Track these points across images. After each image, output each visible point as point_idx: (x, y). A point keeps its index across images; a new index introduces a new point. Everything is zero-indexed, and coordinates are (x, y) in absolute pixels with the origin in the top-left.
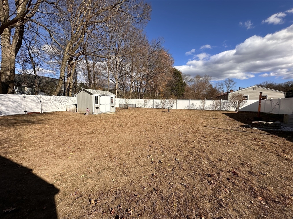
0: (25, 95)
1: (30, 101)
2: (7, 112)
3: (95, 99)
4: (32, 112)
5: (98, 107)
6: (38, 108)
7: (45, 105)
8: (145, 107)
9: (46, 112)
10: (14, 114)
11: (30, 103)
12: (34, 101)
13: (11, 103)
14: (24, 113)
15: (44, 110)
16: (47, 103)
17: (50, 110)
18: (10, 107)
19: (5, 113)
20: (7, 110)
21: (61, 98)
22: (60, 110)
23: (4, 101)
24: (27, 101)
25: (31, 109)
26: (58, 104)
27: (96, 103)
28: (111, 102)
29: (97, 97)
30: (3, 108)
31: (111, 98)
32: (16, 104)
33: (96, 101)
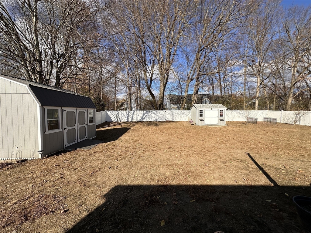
0: (166, 111)
1: (168, 114)
2: (158, 119)
3: (199, 113)
4: (168, 120)
5: (202, 119)
6: (171, 118)
7: (175, 116)
8: (297, 123)
9: (175, 121)
10: (161, 121)
11: (168, 115)
12: (170, 114)
13: (160, 115)
14: (165, 121)
15: (174, 119)
16: (176, 115)
17: (178, 120)
18: (160, 117)
19: (158, 120)
20: (159, 119)
21: (185, 112)
22: (184, 120)
23: (158, 114)
24: (166, 114)
25: (168, 119)
26: (182, 116)
27: (200, 116)
28: (219, 115)
29: (202, 111)
30: (157, 117)
31: (219, 112)
32: (162, 116)
33: (200, 114)
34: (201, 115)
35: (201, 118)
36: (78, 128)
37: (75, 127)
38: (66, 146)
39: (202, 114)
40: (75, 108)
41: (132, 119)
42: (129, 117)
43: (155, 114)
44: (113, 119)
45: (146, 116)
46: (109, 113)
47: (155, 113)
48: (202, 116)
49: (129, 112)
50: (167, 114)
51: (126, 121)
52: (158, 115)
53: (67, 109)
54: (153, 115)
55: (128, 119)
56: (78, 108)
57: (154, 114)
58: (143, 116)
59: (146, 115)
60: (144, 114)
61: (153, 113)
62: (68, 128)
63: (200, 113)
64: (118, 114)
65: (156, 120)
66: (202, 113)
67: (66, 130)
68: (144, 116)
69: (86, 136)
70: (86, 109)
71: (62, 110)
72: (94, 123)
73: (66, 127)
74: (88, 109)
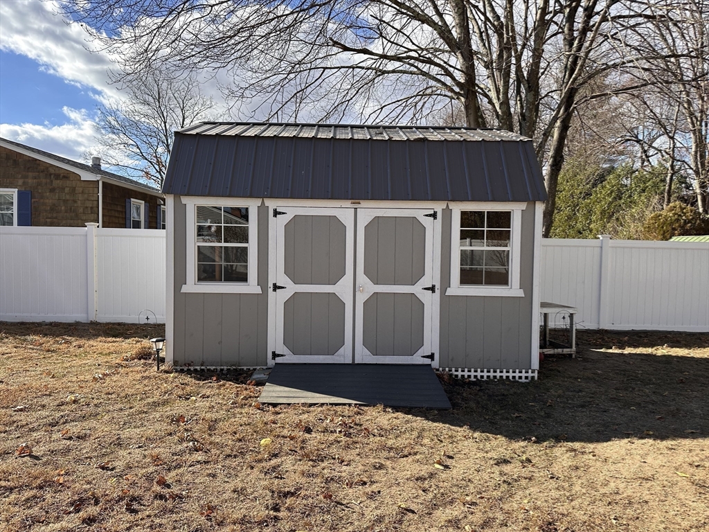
36: (362, 298)
37: (342, 289)
38: (279, 360)
40: (348, 203)
53: (294, 208)
56: (364, 204)
62: (291, 288)
67: (283, 296)
69: (426, 350)
70: (439, 207)
71: (263, 210)
72: (513, 289)
73: (283, 280)
74: (457, 209)
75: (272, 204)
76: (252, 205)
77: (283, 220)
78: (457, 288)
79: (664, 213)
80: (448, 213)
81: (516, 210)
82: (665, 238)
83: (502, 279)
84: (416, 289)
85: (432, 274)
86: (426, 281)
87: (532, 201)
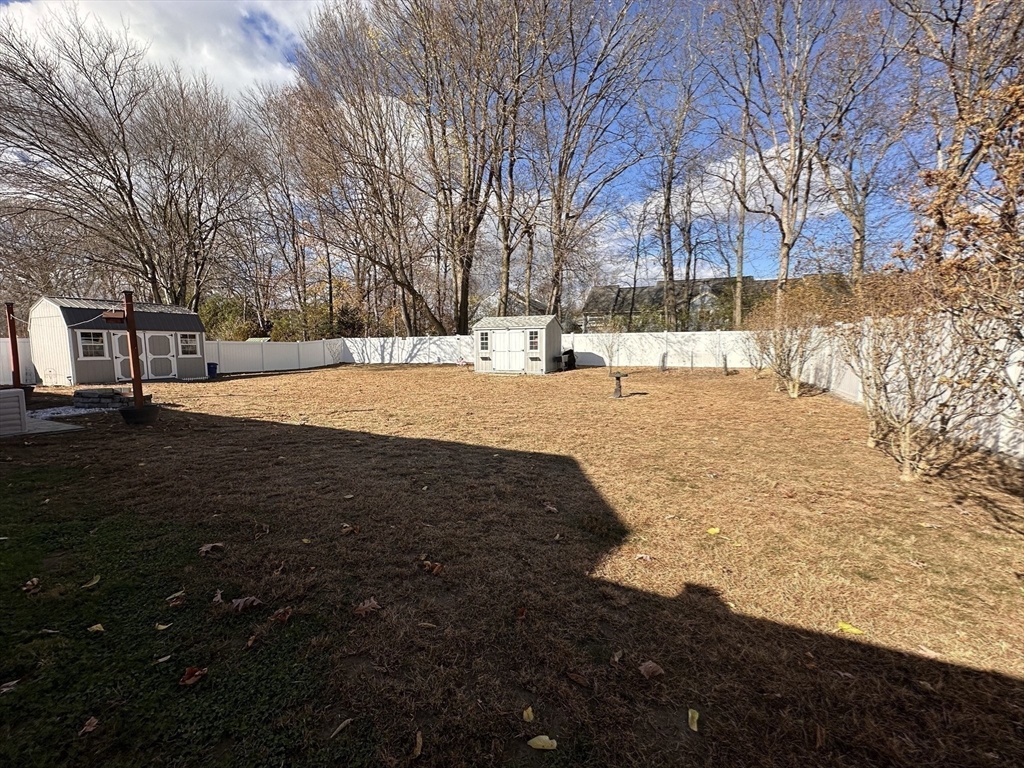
0: (459, 336)
3: (480, 339)
4: (466, 361)
5: (487, 356)
6: (472, 356)
10: (449, 362)
11: (464, 348)
12: (469, 344)
13: (448, 347)
18: (447, 354)
19: (443, 361)
20: (445, 357)
23: (444, 345)
24: (461, 345)
25: (465, 357)
27: (482, 348)
28: (528, 345)
29: (486, 334)
30: (443, 354)
31: (528, 336)
32: (452, 349)
33: (482, 344)
34: (484, 346)
35: (485, 353)
36: (149, 360)
37: (142, 358)
38: (120, 380)
39: (487, 344)
40: (141, 331)
41: (391, 356)
42: (385, 353)
43: (438, 346)
44: (356, 358)
45: (419, 350)
46: (349, 342)
47: (438, 343)
48: (487, 349)
49: (385, 341)
50: (464, 344)
51: (380, 362)
52: (444, 347)
54: (433, 348)
55: (383, 358)
56: (148, 331)
57: (435, 346)
58: (413, 350)
59: (418, 347)
60: (415, 346)
61: (434, 343)
62: (123, 358)
63: (482, 339)
64: (365, 345)
65: (439, 359)
66: (487, 339)
67: (120, 360)
68: (415, 351)
69: (173, 373)
70: (173, 333)
71: (109, 335)
72: (199, 355)
73: (119, 355)
74: (179, 334)
75: (112, 332)
76: (104, 332)
77: (117, 337)
78: (181, 356)
79: (243, 326)
80: (176, 335)
81: (197, 334)
82: (244, 340)
83: (195, 353)
84: (168, 356)
85: (173, 351)
86: (171, 354)
87: (201, 332)
